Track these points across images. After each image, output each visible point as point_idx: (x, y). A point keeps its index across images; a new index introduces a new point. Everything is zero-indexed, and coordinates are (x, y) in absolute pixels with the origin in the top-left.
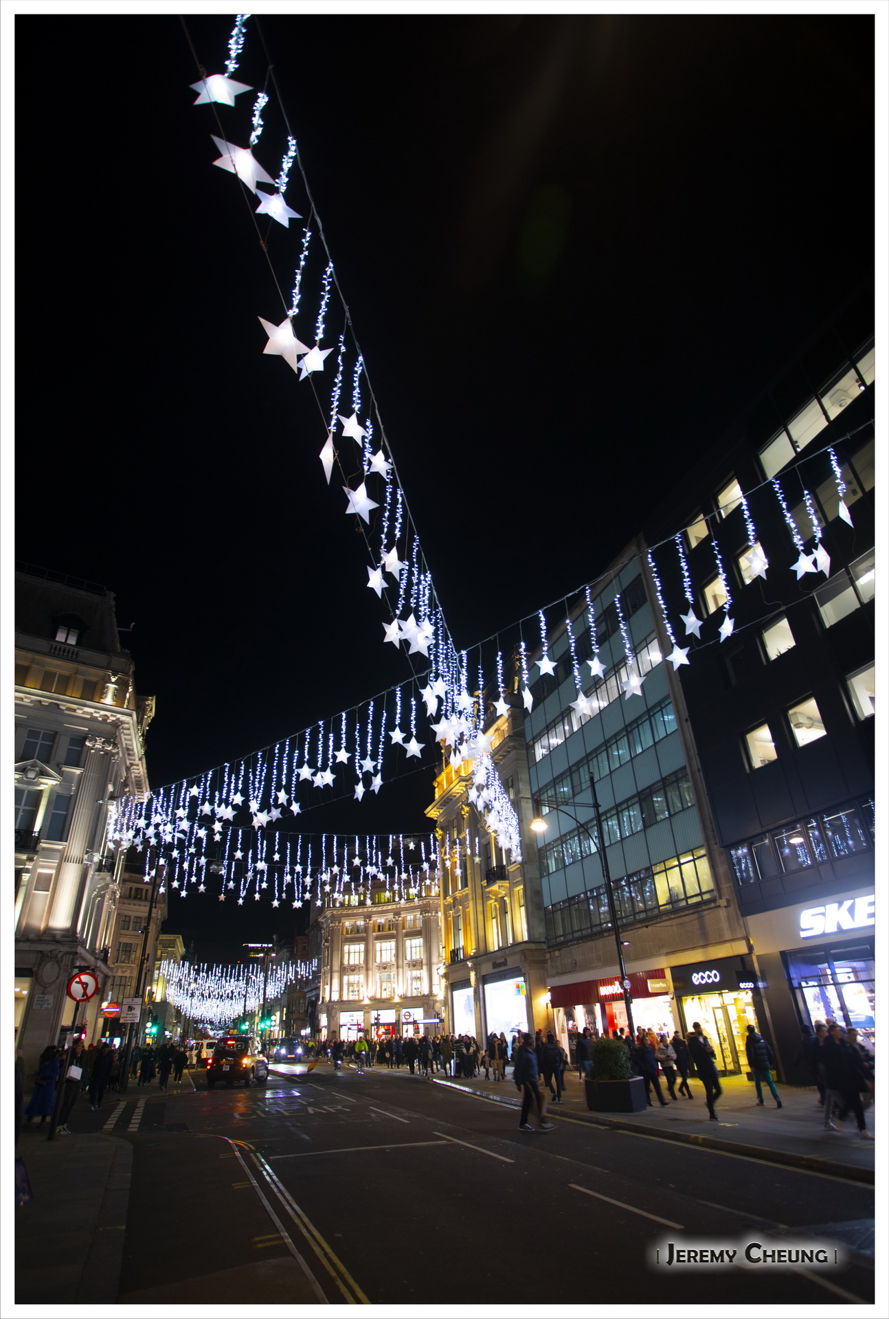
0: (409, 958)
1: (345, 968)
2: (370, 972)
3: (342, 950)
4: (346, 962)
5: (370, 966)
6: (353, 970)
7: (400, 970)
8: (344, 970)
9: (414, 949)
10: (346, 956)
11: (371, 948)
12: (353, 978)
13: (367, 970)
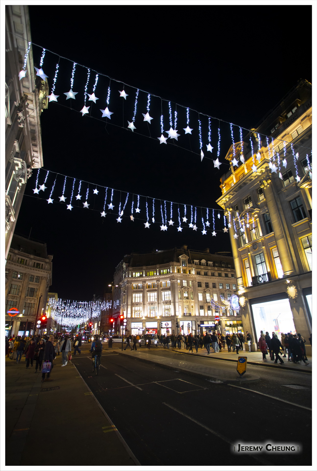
0: (163, 300)
1: (133, 304)
2: (145, 306)
3: (132, 296)
4: (134, 301)
5: (145, 303)
6: (137, 305)
7: (160, 305)
8: (133, 305)
9: (166, 296)
10: (134, 298)
11: (145, 295)
12: (137, 308)
13: (144, 304)
